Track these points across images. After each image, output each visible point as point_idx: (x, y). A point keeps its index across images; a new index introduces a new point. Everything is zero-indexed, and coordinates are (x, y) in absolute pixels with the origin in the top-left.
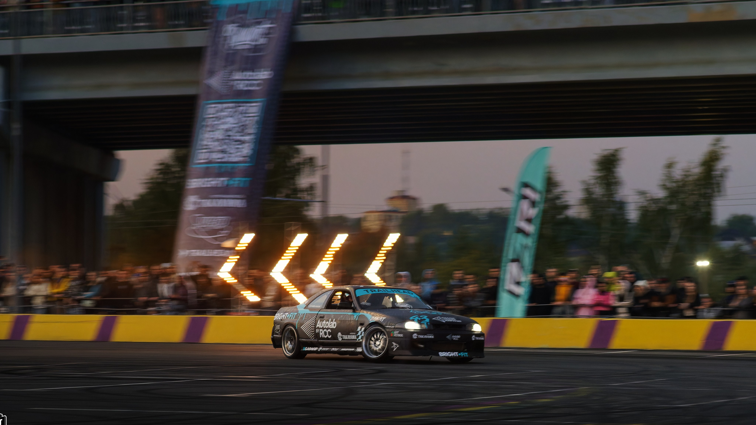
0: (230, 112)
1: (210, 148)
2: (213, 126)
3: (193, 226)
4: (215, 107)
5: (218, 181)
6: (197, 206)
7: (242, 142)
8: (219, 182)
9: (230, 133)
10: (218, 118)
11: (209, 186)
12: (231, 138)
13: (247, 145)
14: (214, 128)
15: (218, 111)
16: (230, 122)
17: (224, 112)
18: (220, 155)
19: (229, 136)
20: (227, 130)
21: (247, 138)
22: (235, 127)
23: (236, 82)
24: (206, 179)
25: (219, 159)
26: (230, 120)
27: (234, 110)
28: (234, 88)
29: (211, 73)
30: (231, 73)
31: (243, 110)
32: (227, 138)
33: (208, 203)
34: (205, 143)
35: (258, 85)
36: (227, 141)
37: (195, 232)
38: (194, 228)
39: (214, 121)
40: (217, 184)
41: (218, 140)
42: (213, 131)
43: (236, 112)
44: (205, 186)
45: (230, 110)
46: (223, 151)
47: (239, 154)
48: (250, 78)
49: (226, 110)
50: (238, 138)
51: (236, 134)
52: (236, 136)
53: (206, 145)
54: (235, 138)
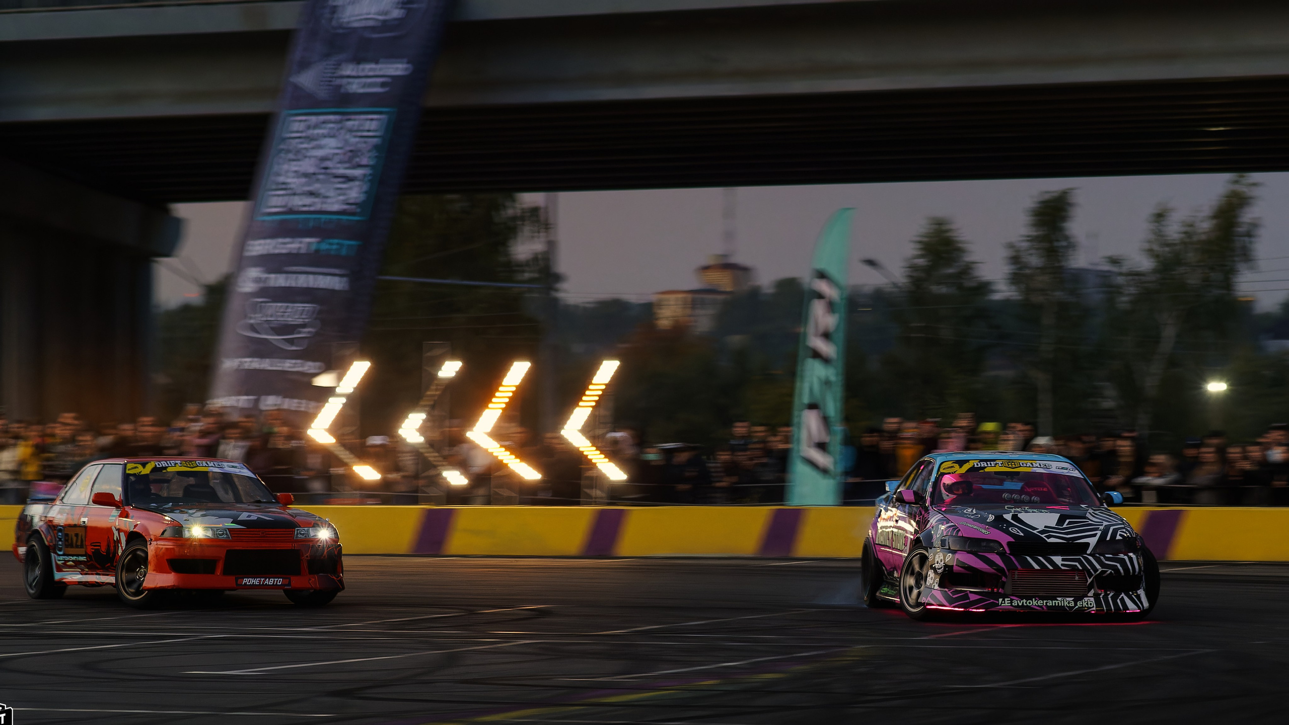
0: (333, 128)
1: (290, 189)
2: (298, 151)
3: (251, 318)
4: (305, 121)
5: (301, 243)
6: (261, 285)
7: (349, 179)
8: (302, 246)
9: (328, 164)
10: (310, 139)
11: (284, 251)
12: (328, 171)
13: (357, 183)
14: (299, 155)
15: (309, 127)
16: (330, 146)
17: (321, 128)
18: (308, 200)
19: (326, 168)
20: (323, 159)
21: (358, 172)
22: (337, 154)
23: (345, 81)
24: (280, 240)
25: (305, 206)
26: (332, 142)
27: (339, 126)
28: (343, 90)
29: (304, 65)
30: (338, 65)
31: (354, 125)
32: (323, 171)
33: (279, 281)
34: (281, 179)
35: (383, 85)
36: (321, 177)
37: (253, 328)
38: (252, 321)
39: (302, 143)
40: (299, 248)
41: (306, 175)
42: (298, 160)
43: (341, 128)
44: (277, 251)
45: (331, 125)
46: (311, 194)
47: (342, 198)
48: (371, 73)
49: (324, 125)
50: (342, 171)
51: (339, 165)
52: (338, 168)
53: (284, 183)
54: (334, 171)
